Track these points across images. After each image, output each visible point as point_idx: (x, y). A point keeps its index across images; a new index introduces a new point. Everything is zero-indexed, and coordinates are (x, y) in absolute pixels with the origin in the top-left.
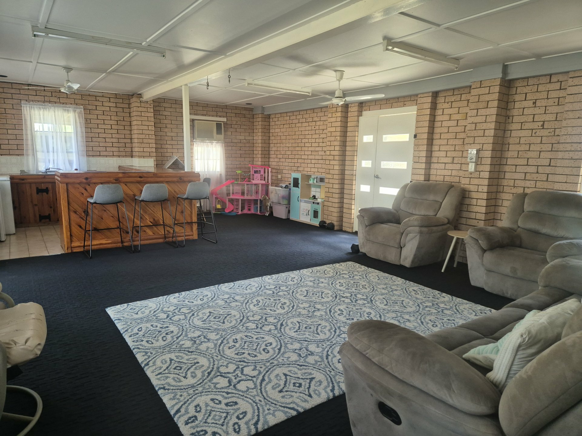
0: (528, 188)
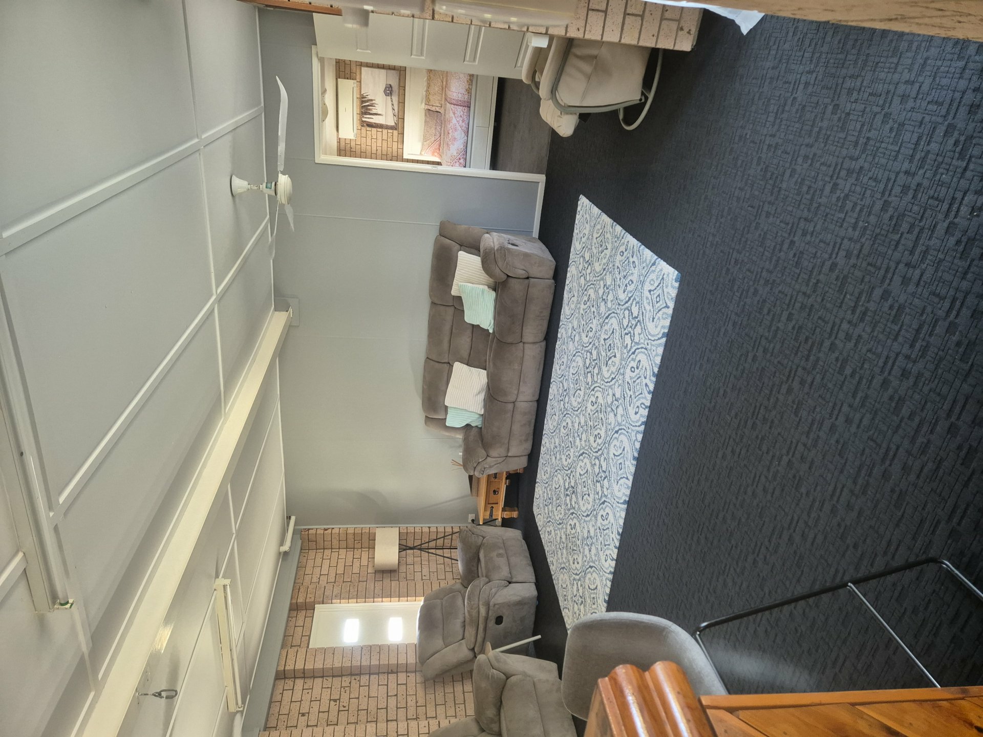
0: (417, 702)
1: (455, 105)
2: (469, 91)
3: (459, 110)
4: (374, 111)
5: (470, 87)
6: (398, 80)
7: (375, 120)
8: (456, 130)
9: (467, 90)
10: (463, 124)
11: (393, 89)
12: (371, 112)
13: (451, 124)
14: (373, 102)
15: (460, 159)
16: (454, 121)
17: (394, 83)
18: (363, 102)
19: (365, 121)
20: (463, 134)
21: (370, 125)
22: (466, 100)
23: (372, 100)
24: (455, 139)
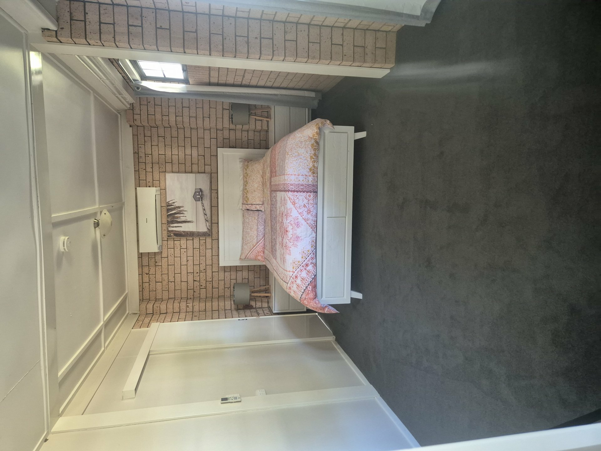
1: (294, 191)
2: (314, 170)
3: (301, 198)
4: (183, 219)
5: (316, 165)
6: (209, 183)
7: (185, 228)
8: (298, 225)
9: (310, 170)
10: (309, 216)
11: (205, 193)
12: (179, 220)
13: (290, 219)
14: (181, 209)
15: (307, 265)
16: (294, 213)
17: (206, 188)
18: (168, 210)
19: (172, 231)
20: (310, 230)
21: (179, 235)
22: (310, 183)
23: (179, 207)
24: (298, 237)
